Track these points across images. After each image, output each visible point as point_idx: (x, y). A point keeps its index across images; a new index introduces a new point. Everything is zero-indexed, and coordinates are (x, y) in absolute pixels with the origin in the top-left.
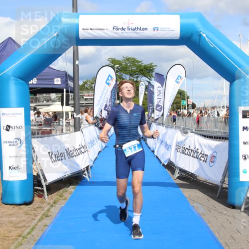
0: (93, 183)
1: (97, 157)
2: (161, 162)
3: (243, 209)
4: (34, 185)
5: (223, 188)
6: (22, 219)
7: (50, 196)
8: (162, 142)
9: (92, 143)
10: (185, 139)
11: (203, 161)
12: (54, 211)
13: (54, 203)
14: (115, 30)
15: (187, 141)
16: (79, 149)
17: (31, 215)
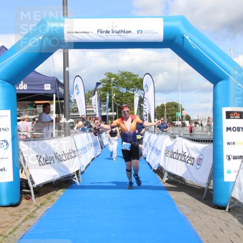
0: (83, 186)
1: (89, 164)
2: (151, 168)
3: (227, 210)
4: (22, 188)
5: (209, 190)
6: (7, 219)
7: (37, 199)
8: (153, 148)
9: (84, 149)
11: (190, 164)
12: (40, 212)
13: (41, 205)
14: (99, 33)
15: (175, 146)
16: (68, 154)
17: (15, 216)
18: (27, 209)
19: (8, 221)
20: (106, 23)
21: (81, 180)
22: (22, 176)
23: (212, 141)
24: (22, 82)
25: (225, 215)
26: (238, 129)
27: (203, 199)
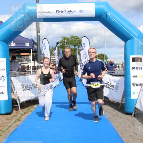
4: (13, 104)
5: (122, 104)
6: (4, 122)
7: (22, 110)
11: (112, 89)
12: (24, 118)
13: (24, 113)
14: (57, 12)
17: (9, 120)
18: (16, 116)
19: (5, 123)
20: (61, 7)
22: (13, 97)
23: (124, 76)
26: (139, 68)
27: (119, 109)
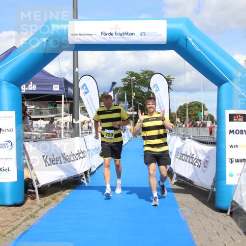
0: (91, 187)
1: (102, 164)
3: (228, 213)
6: (8, 219)
7: (42, 199)
9: (97, 150)
10: (183, 145)
11: (198, 166)
12: (42, 212)
13: (45, 205)
14: (103, 35)
15: (184, 147)
16: (77, 154)
17: (17, 215)
18: (30, 209)
19: (9, 221)
20: (109, 26)
21: (89, 180)
24: (31, 83)
25: (226, 219)
26: (242, 132)
27: (208, 201)
